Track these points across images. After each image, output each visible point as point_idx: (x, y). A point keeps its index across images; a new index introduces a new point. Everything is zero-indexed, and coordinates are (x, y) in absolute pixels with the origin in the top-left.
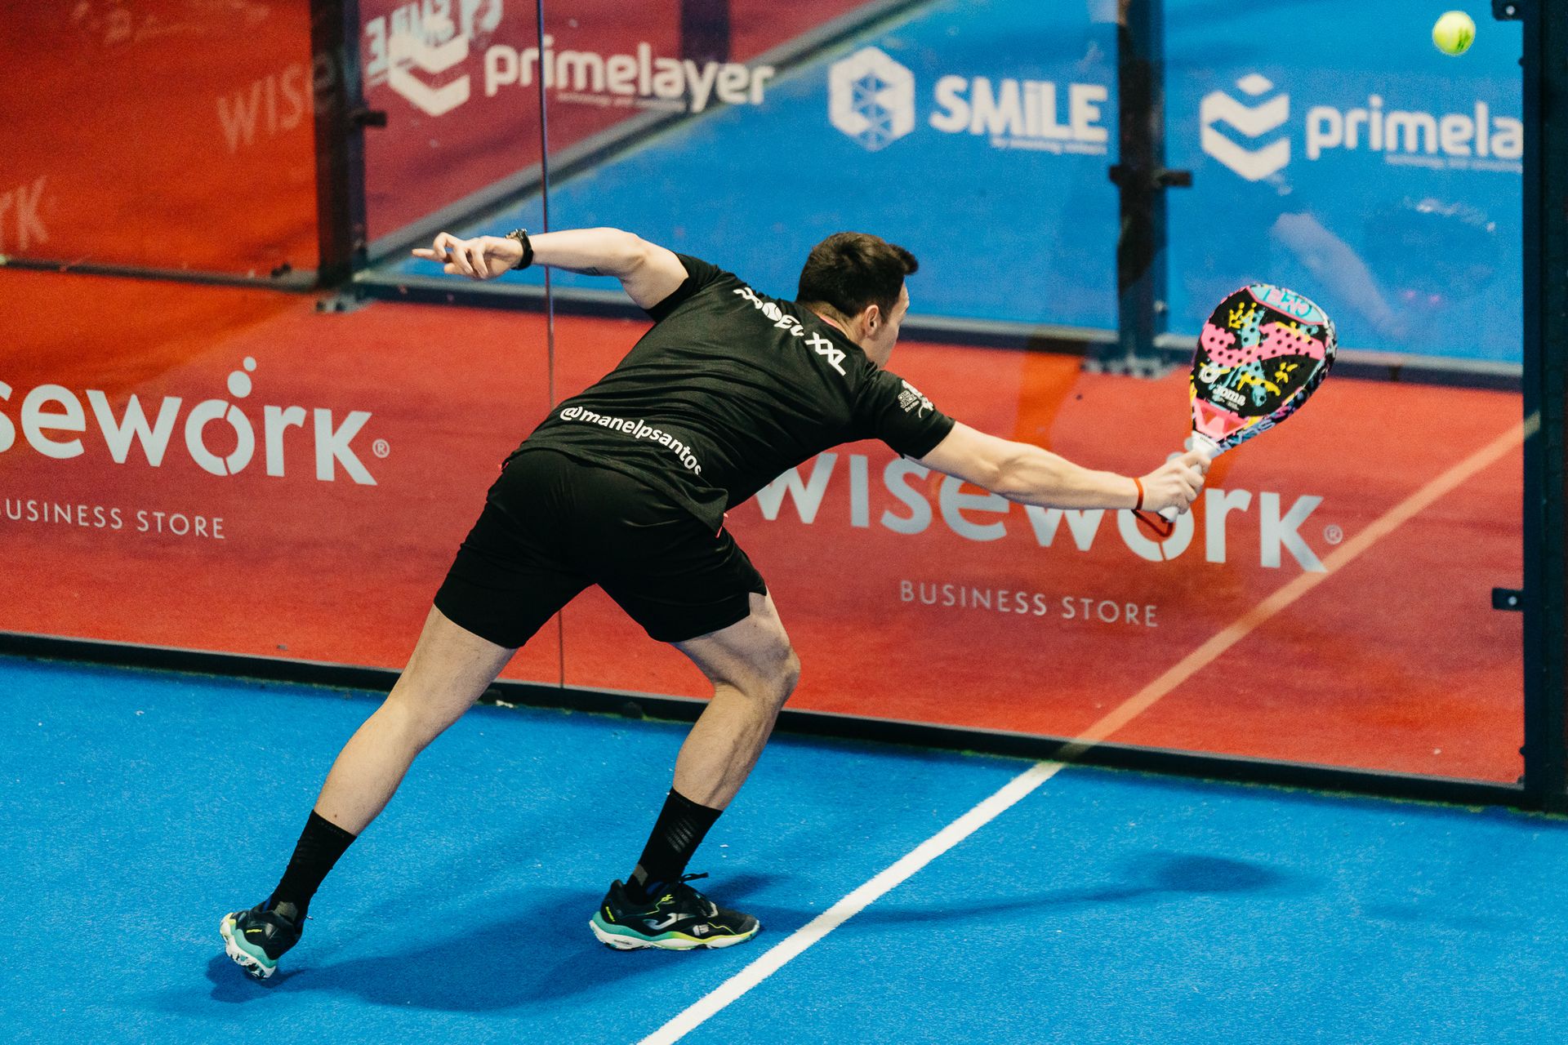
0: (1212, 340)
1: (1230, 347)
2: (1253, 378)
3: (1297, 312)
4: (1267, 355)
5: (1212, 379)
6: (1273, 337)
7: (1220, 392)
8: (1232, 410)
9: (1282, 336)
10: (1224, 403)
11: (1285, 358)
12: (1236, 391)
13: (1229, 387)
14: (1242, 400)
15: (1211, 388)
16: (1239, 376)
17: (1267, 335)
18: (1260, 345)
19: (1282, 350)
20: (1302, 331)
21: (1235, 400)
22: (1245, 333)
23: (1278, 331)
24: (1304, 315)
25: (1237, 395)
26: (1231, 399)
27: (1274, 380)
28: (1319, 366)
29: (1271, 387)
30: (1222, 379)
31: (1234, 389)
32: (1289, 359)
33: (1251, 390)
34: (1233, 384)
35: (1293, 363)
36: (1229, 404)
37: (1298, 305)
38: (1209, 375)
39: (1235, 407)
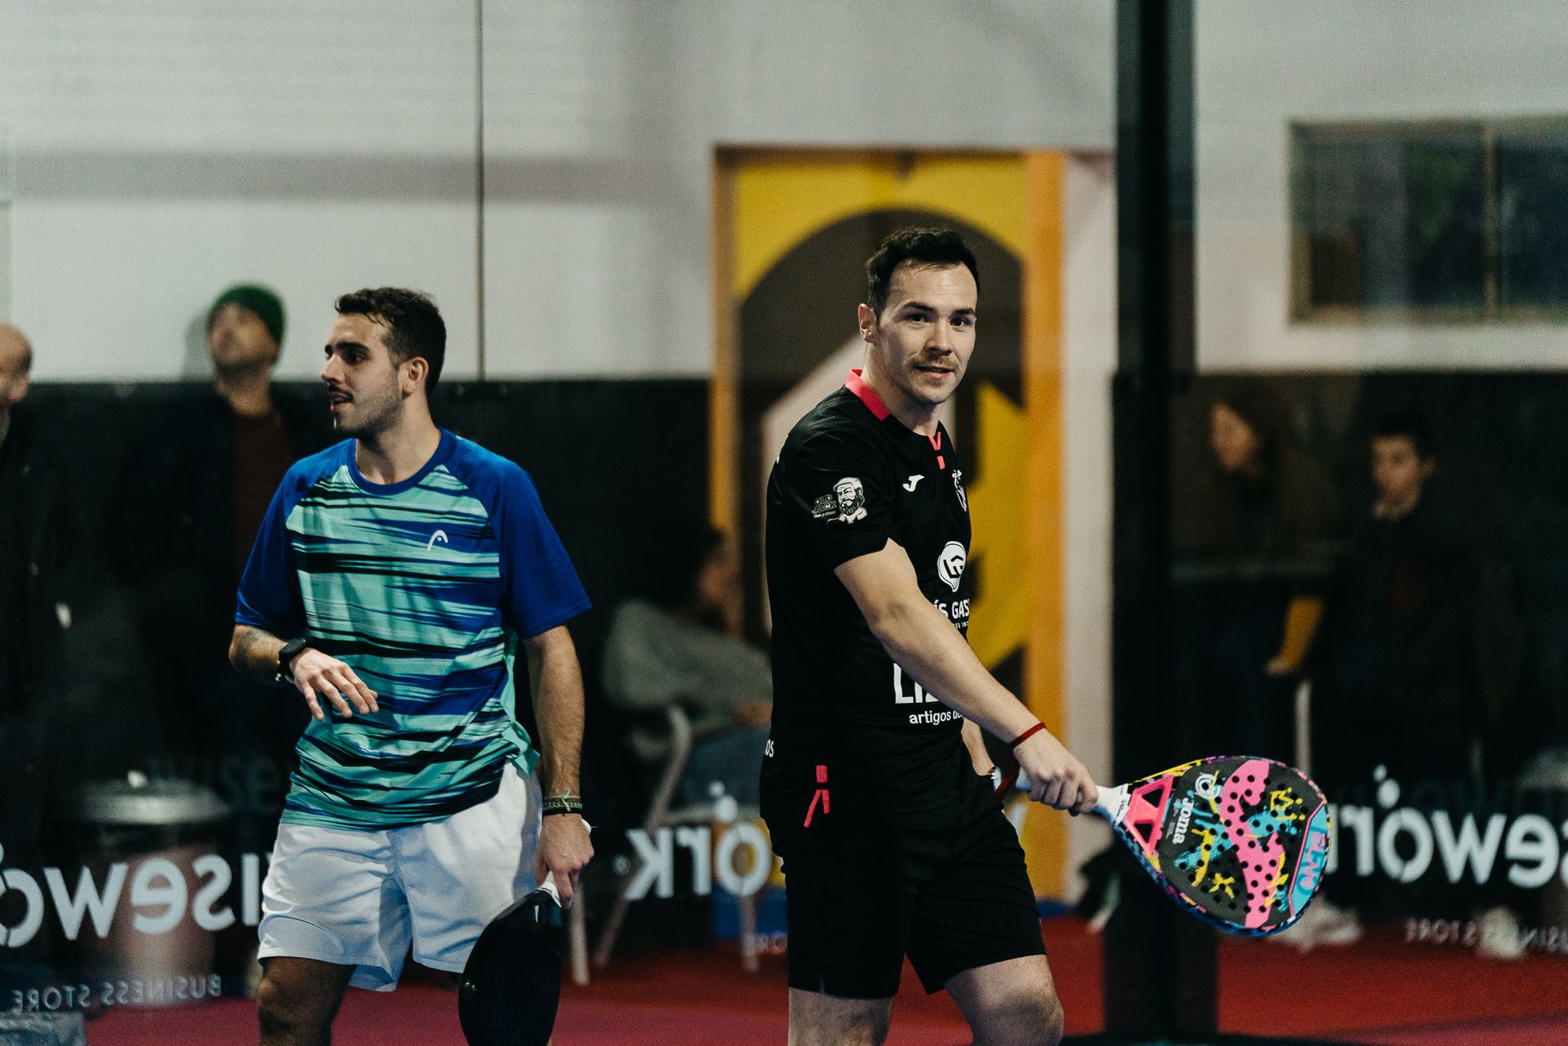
0: (1251, 779)
1: (1245, 805)
2: (1208, 847)
3: (1303, 876)
4: (1242, 856)
5: (1201, 792)
6: (1264, 859)
7: (1187, 807)
8: (1164, 830)
9: (1267, 869)
10: (1172, 816)
11: (1241, 880)
12: (1189, 828)
13: (1193, 817)
14: (1179, 839)
15: (1190, 793)
16: (1208, 826)
17: (1266, 849)
18: (1252, 844)
19: (1249, 874)
20: (1276, 893)
21: (1178, 830)
22: (1265, 818)
23: (1273, 863)
24: (1299, 886)
25: (1184, 831)
26: (1179, 824)
27: (1210, 875)
28: (1236, 925)
29: (1201, 873)
30: (1204, 805)
31: (1192, 825)
32: (1240, 885)
33: (1193, 850)
34: (1198, 822)
35: (1235, 892)
36: (1172, 824)
37: (1310, 875)
38: (1205, 786)
39: (1170, 832)
